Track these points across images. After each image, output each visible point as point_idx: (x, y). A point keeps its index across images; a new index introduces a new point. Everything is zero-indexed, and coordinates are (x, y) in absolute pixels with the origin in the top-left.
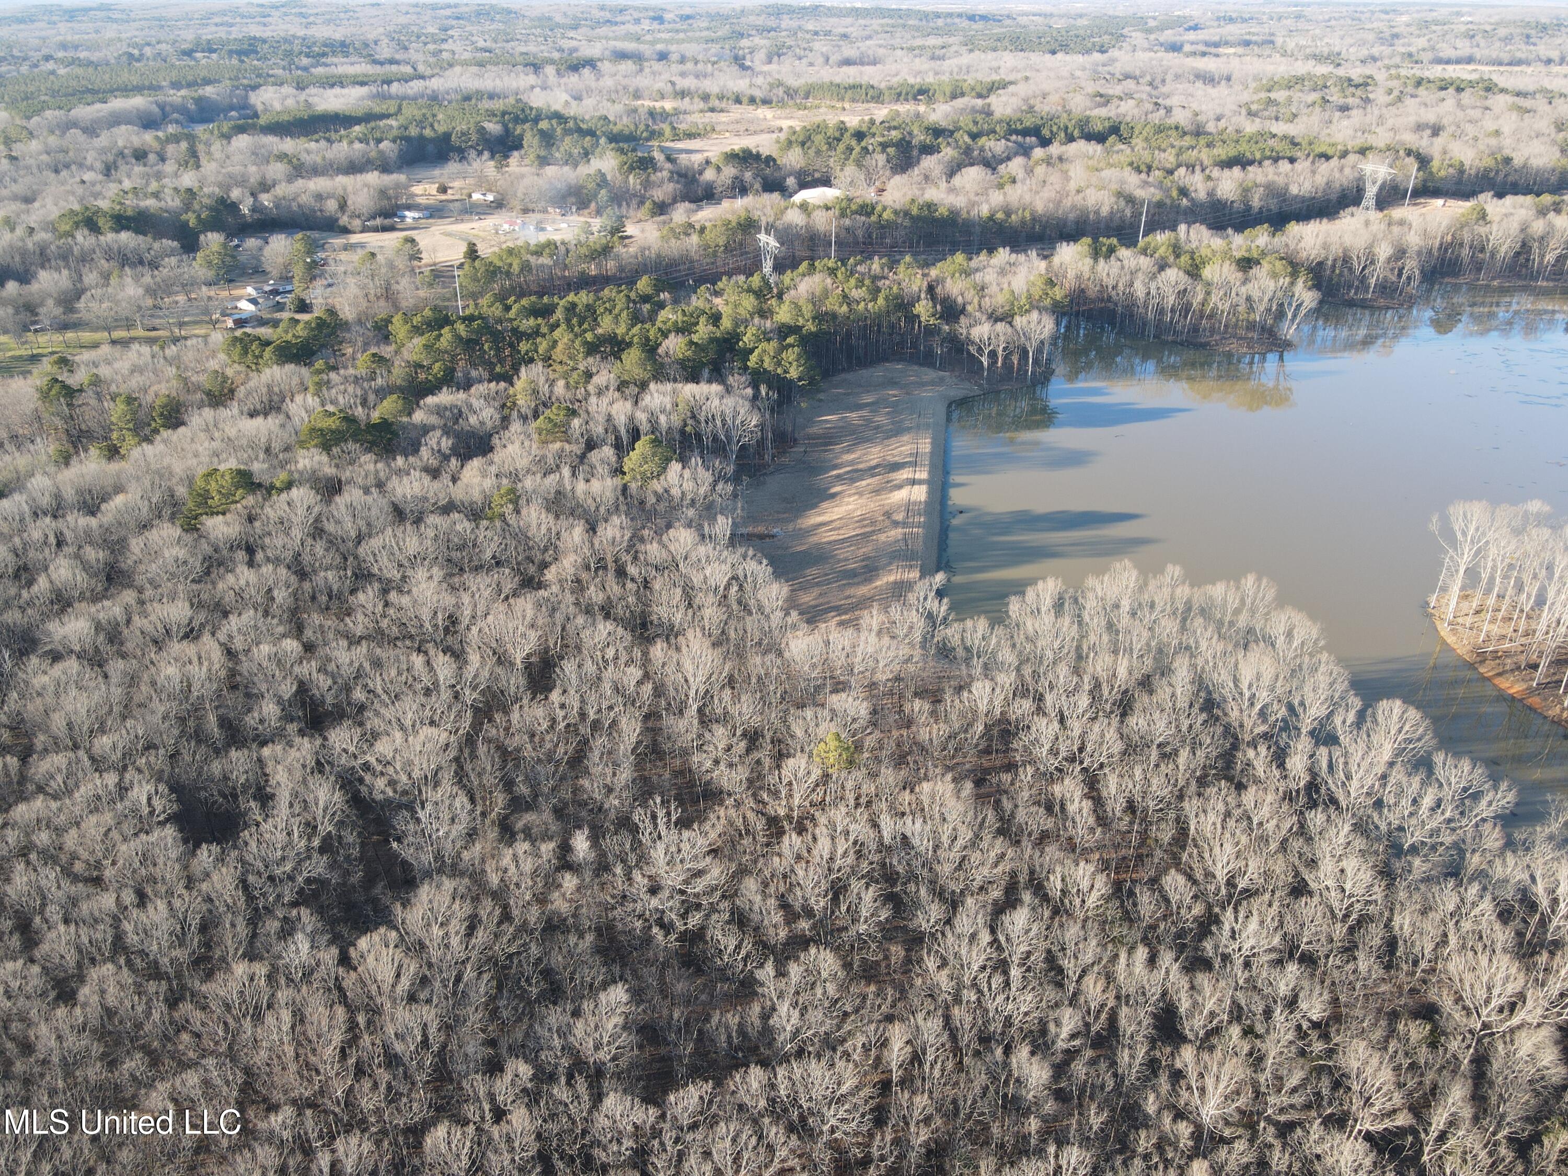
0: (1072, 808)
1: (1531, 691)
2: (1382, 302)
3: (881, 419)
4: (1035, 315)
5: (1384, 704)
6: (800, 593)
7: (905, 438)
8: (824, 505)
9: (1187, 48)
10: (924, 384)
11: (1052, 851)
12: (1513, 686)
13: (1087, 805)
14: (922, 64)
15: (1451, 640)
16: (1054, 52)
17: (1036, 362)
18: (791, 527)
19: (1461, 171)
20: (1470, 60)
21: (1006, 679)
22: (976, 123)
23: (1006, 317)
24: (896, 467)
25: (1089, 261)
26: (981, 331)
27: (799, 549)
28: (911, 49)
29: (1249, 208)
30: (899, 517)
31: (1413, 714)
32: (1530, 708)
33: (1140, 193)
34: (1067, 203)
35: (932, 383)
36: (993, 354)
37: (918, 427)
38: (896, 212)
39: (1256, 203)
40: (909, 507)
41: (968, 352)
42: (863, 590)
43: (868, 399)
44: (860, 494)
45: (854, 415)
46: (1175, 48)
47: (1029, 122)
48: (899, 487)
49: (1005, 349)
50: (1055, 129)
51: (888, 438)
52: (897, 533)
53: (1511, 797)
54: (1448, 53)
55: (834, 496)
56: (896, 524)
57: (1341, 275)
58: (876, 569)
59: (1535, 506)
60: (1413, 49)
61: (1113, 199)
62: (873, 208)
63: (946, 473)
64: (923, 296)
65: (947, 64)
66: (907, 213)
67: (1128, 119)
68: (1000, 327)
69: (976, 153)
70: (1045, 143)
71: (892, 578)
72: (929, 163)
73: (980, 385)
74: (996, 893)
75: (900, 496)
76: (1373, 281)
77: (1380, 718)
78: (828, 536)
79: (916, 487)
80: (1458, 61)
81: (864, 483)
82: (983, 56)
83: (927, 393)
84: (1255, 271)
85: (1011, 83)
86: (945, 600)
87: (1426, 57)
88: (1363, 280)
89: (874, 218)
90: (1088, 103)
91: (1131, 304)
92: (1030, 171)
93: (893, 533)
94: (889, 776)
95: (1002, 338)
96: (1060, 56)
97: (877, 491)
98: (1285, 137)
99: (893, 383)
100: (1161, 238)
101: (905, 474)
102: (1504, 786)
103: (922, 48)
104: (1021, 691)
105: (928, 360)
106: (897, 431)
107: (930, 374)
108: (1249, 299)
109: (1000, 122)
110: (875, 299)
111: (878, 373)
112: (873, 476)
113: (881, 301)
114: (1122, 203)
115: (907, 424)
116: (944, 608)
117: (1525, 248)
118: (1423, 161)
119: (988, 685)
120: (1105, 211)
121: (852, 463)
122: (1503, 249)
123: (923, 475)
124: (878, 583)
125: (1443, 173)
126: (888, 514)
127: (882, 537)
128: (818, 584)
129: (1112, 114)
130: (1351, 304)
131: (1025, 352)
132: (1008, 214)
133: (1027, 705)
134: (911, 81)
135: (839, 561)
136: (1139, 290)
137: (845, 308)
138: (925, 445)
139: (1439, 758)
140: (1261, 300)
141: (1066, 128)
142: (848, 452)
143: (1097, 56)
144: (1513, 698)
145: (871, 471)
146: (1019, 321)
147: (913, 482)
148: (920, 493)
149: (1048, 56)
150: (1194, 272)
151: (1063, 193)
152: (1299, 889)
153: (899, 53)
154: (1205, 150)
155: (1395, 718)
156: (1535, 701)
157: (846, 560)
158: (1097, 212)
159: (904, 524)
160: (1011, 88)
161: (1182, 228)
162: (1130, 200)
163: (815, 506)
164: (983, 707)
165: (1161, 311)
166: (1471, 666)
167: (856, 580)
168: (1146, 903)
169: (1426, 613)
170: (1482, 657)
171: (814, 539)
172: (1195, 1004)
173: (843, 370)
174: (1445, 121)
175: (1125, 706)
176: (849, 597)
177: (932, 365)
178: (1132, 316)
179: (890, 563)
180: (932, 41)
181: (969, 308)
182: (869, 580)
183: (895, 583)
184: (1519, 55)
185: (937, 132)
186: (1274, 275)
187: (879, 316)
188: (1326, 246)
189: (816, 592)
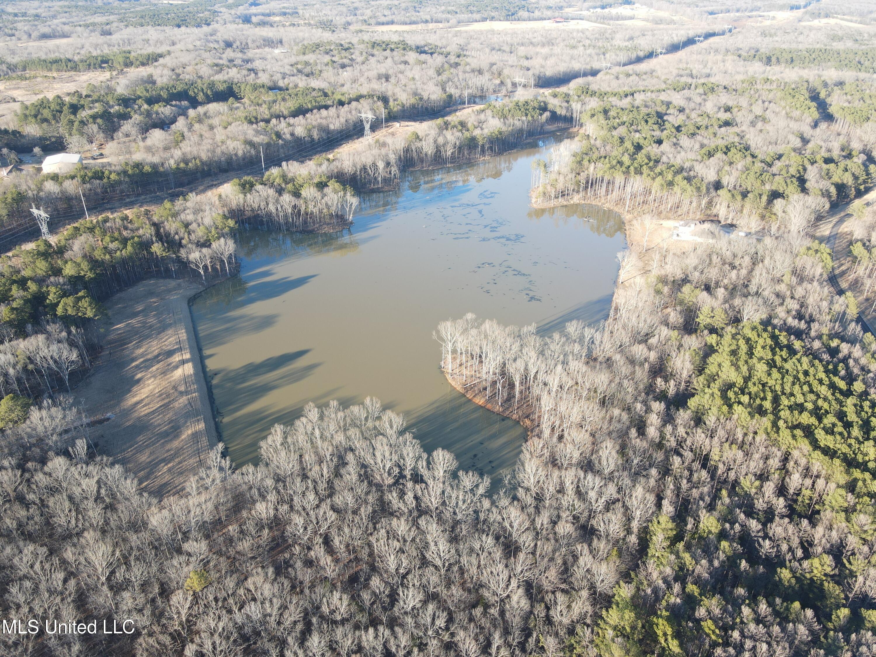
1: (487, 401)
2: (386, 188)
3: (152, 320)
4: (222, 240)
6: (138, 455)
7: (170, 332)
8: (135, 389)
9: (254, 19)
10: (169, 291)
12: (480, 401)
14: (97, 38)
15: (453, 384)
16: (179, 26)
17: (229, 263)
18: (117, 410)
19: (403, 106)
20: (392, 23)
22: (147, 91)
23: (206, 244)
24: (170, 353)
25: (241, 196)
26: (195, 255)
27: (128, 424)
28: (87, 26)
29: (313, 140)
30: (182, 388)
32: (488, 410)
33: (256, 140)
34: (218, 151)
35: (175, 289)
36: (205, 267)
37: (175, 322)
38: (118, 174)
39: (316, 136)
40: (185, 379)
41: (191, 268)
42: (176, 444)
43: (140, 308)
44: (154, 376)
45: (133, 321)
46: (247, 20)
47: (180, 88)
48: (176, 367)
49: (211, 262)
50: (196, 90)
51: (159, 333)
52: (183, 400)
54: (383, 19)
55: (139, 381)
56: (181, 393)
57: (365, 178)
58: (179, 427)
59: (470, 316)
60: (366, 18)
61: (243, 146)
62: (103, 173)
63: (200, 350)
64: (154, 239)
65: (115, 37)
66: (125, 172)
67: (236, 80)
68: (205, 250)
69: (154, 116)
70: (195, 103)
71: (190, 432)
72: (127, 126)
73: (203, 284)
75: (178, 373)
76: (380, 179)
77: (436, 460)
78: (144, 411)
79: (186, 365)
80: (388, 23)
81: (154, 368)
82: (135, 30)
83: (173, 297)
84: (326, 190)
85: (161, 56)
86: (228, 458)
87: (373, 21)
88: (375, 179)
89: (105, 180)
90: (211, 72)
91: (269, 215)
92: (190, 127)
93: (181, 400)
95: (208, 257)
96: (183, 28)
97: (164, 373)
98: (319, 90)
99: (151, 294)
100: (275, 171)
101: (177, 358)
103: (94, 24)
105: (167, 274)
106: (163, 328)
107: (172, 283)
108: (327, 204)
109: (162, 89)
110: (125, 247)
111: (141, 288)
112: (158, 362)
113: (129, 248)
114: (248, 147)
115: (168, 321)
116: (228, 462)
118: (385, 100)
120: (240, 153)
121: (142, 355)
123: (187, 356)
124: (183, 437)
125: (395, 109)
126: (175, 388)
127: (176, 405)
128: (147, 446)
129: (226, 78)
130: (373, 191)
131: (222, 261)
132: (186, 162)
133: (286, 507)
134: (94, 54)
135: (155, 427)
136: (272, 208)
137: (108, 257)
138: (183, 335)
139: (461, 473)
140: (333, 204)
141: (203, 90)
142: (139, 347)
143: (205, 29)
144: (481, 407)
145: (156, 359)
146: (214, 245)
147: (183, 362)
148: (189, 369)
149: (176, 29)
150: (297, 194)
151: (215, 145)
152: (424, 562)
153: (79, 29)
154: (282, 103)
156: (489, 406)
157: (159, 425)
158: (236, 155)
159: (186, 393)
160: (161, 61)
161: (284, 164)
162: (251, 144)
163: (129, 391)
164: (264, 516)
166: (464, 395)
167: (169, 438)
168: (366, 596)
169: (441, 372)
170: (467, 390)
171: (136, 415)
173: (118, 291)
174: (390, 72)
175: (331, 492)
176: (168, 451)
177: (170, 277)
178: (272, 221)
179: (186, 422)
180: (98, 19)
181: (184, 242)
182: (177, 436)
183: (193, 434)
184: (413, 19)
185: (126, 102)
186: (336, 192)
187: (130, 258)
188: (354, 165)
189: (147, 452)
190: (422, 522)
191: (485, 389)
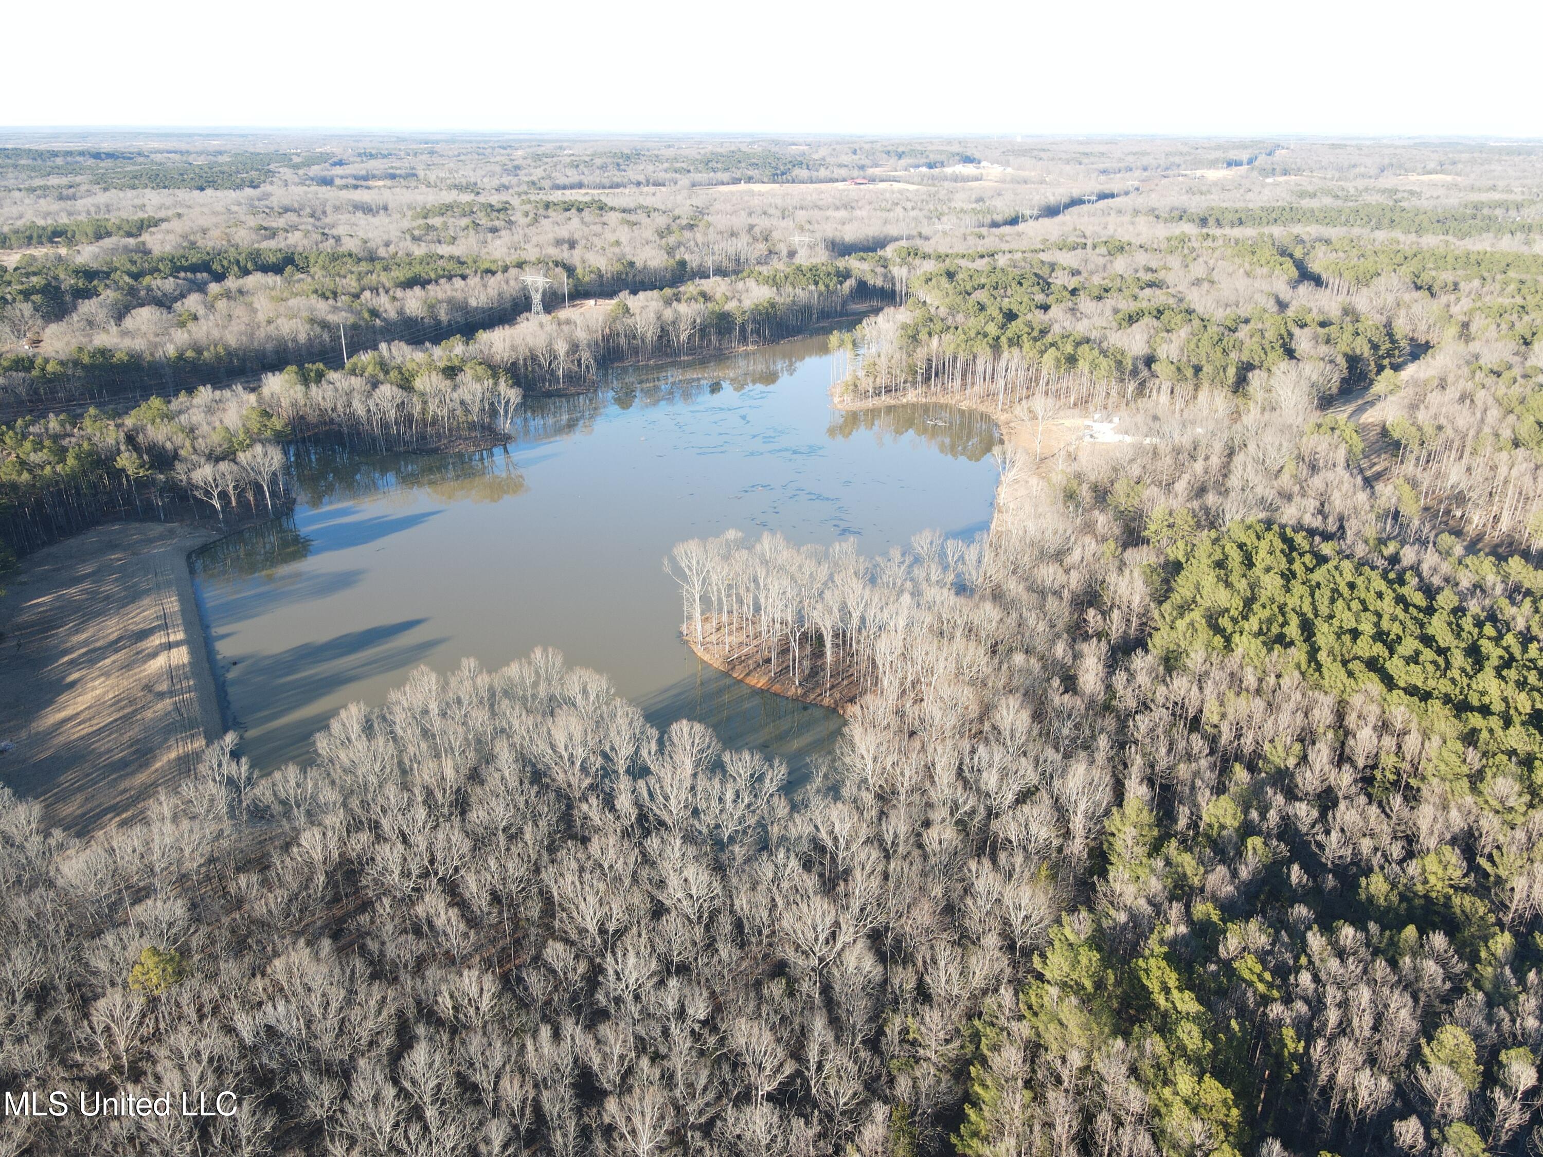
0: (439, 923)
1: (772, 681)
2: (572, 390)
3: (109, 587)
4: (258, 449)
5: (675, 727)
6: (59, 806)
7: (146, 601)
8: (63, 698)
9: (338, 182)
10: (150, 541)
11: (433, 973)
12: (759, 681)
13: (454, 913)
14: (48, 204)
15: (706, 657)
16: (202, 189)
17: (273, 494)
18: (24, 734)
19: (601, 276)
20: (580, 186)
21: (335, 820)
22: (134, 263)
23: (229, 455)
24: (144, 634)
25: (300, 388)
26: (204, 473)
27: (43, 756)
28: (31, 190)
29: (439, 323)
30: (164, 687)
31: (698, 727)
32: (775, 694)
33: (332, 318)
34: (261, 334)
35: (161, 537)
36: (223, 495)
37: (158, 587)
38: (62, 363)
39: (443, 317)
40: (171, 673)
41: (195, 497)
42: (141, 778)
43: (87, 569)
44: (107, 674)
45: (72, 590)
46: (327, 182)
47: (194, 258)
48: (154, 655)
49: (235, 488)
50: (225, 263)
51: (124, 606)
52: (166, 704)
53: (784, 770)
54: (562, 180)
55: (73, 684)
56: (161, 695)
57: (533, 371)
58: (151, 750)
59: (731, 534)
60: (534, 178)
61: (308, 326)
62: (32, 362)
63: (206, 627)
64: (123, 448)
65: (80, 204)
66: (76, 363)
67: (300, 249)
68: (223, 466)
69: (143, 293)
70: (219, 277)
71: (173, 755)
72: (87, 307)
73: (219, 530)
74: (388, 1041)
75: (158, 664)
76: (560, 373)
77: (676, 740)
78: (77, 732)
79: (174, 651)
80: (572, 187)
81: (108, 661)
82: (121, 194)
83: (158, 550)
84: (460, 377)
85: (163, 220)
86: (244, 760)
87: (546, 184)
88: (552, 373)
89: (35, 373)
90: (254, 237)
91: (355, 424)
92: (211, 307)
93: (160, 706)
94: (230, 969)
95: (229, 477)
96: (209, 192)
97: (127, 666)
98: (451, 258)
99: (113, 547)
100: (365, 358)
101: (157, 640)
102: (776, 763)
103: (45, 188)
104: (354, 825)
105: (149, 514)
106: (133, 596)
107: (156, 529)
108: (462, 403)
109: (162, 259)
110: (63, 460)
111: (92, 538)
112: (117, 651)
113: (71, 461)
114: (318, 329)
115: (143, 586)
116: (244, 768)
117: (664, 333)
118: (570, 270)
119: (317, 831)
120: (302, 338)
121: (86, 643)
122: (649, 334)
123: (180, 636)
124: (158, 765)
125: (587, 279)
126: (148, 688)
127: (149, 714)
128: (80, 789)
129: (282, 245)
130: (549, 395)
131: (258, 488)
132: (199, 351)
133: (365, 837)
134: (41, 222)
135: (100, 755)
136: (359, 408)
137: (26, 476)
138: (172, 604)
139: (726, 757)
140: (473, 402)
141: (238, 262)
142: (77, 632)
143: (249, 191)
144: (762, 691)
145: (113, 646)
146: (242, 457)
147: (169, 646)
148: (181, 656)
149: (196, 193)
150: (406, 384)
151: (253, 326)
152: (658, 911)
153: (17, 194)
154: (383, 274)
155: (686, 736)
156: (777, 688)
157: (110, 751)
158: (295, 340)
159: (171, 693)
160: (164, 226)
161: (383, 346)
162: (325, 325)
163: (50, 702)
164: (317, 855)
165: (386, 426)
166: (727, 674)
167: (129, 770)
168: (535, 982)
169: (682, 640)
170: (732, 664)
171: (61, 739)
172: (605, 1056)
173: (44, 544)
174: (576, 236)
175: (461, 804)
176: (125, 791)
177: (155, 519)
178: (359, 434)
179: (166, 740)
180: (54, 181)
181: (182, 453)
182: (146, 765)
183: (179, 758)
184: (615, 179)
185: (89, 274)
186: (479, 379)
187: (73, 476)
188: (514, 348)
189: (79, 798)
190: (653, 843)
191: (768, 661)
